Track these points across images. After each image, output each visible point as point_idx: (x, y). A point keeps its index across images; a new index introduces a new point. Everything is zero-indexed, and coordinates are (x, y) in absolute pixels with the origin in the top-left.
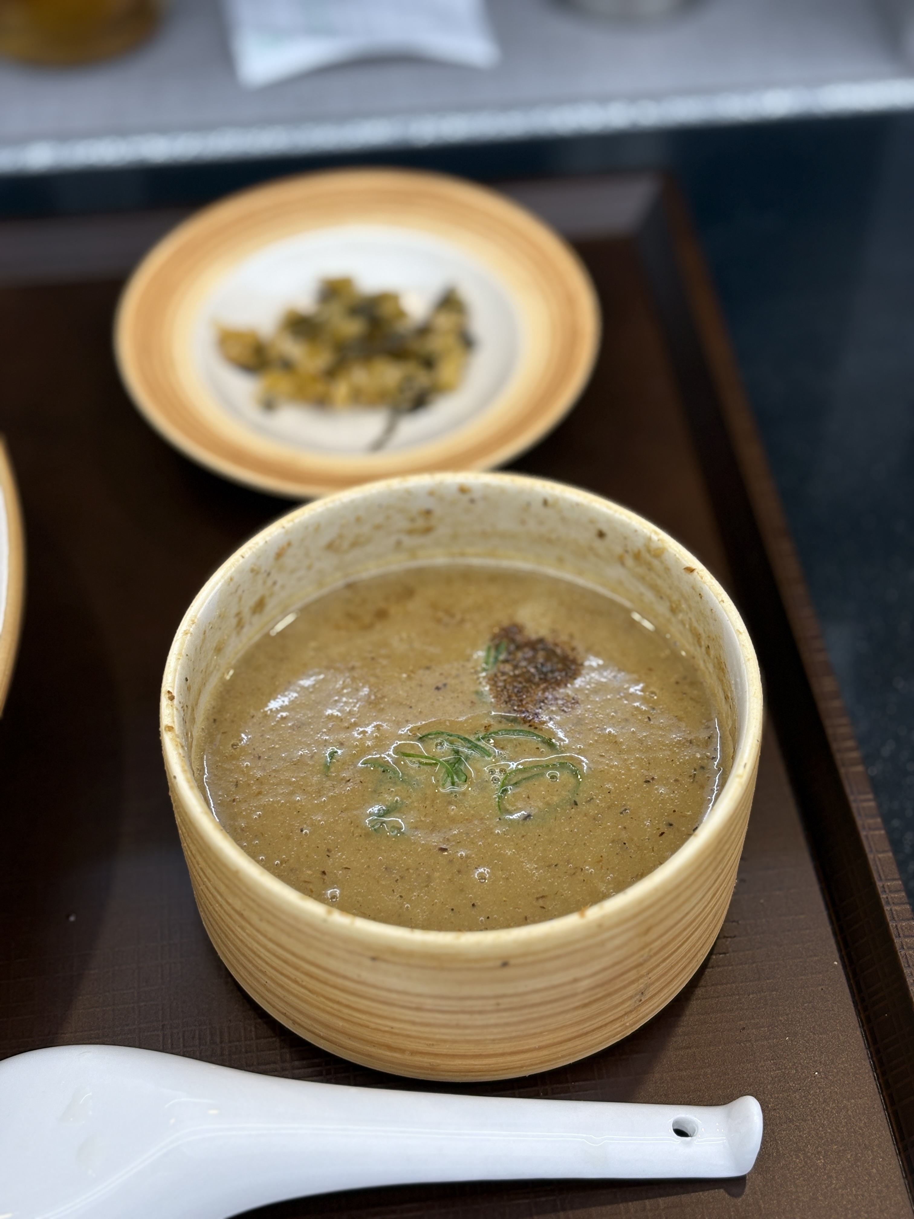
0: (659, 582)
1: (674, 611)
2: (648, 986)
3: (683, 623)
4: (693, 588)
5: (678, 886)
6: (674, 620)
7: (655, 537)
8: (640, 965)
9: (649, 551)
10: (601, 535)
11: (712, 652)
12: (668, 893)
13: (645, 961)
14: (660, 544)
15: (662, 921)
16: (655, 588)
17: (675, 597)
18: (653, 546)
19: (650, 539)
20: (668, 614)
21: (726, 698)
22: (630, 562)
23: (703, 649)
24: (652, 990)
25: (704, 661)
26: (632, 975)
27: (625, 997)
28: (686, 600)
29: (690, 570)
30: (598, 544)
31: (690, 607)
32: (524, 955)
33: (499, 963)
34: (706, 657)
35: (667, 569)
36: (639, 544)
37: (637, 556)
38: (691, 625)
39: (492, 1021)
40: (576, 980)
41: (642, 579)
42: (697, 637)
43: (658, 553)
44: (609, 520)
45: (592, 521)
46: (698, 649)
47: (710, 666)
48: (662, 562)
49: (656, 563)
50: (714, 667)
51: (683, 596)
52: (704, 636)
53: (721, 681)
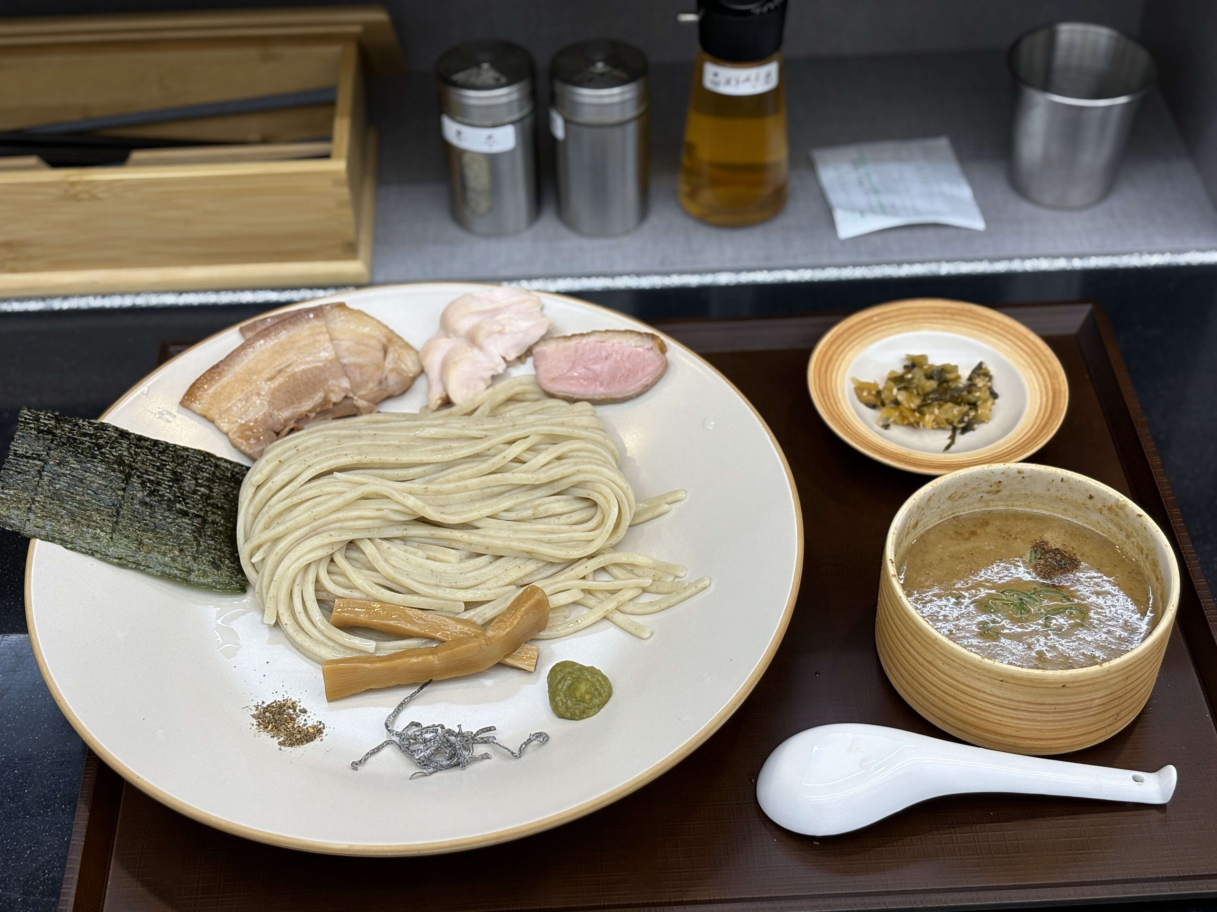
0: (1122, 522)
1: (1128, 537)
2: (1121, 711)
3: (1133, 543)
4: (1141, 525)
5: (1143, 657)
6: (1127, 542)
7: (1121, 499)
8: (1121, 697)
9: (1117, 506)
10: (1091, 497)
11: (1150, 557)
12: (1139, 660)
13: (1123, 695)
14: (1124, 503)
15: (1134, 674)
16: (1118, 525)
17: (1130, 530)
18: (1120, 503)
19: (1118, 500)
20: (1124, 539)
21: (1157, 579)
22: (1105, 511)
23: (1144, 556)
24: (1122, 715)
25: (1144, 562)
26: (1116, 702)
27: (1111, 715)
28: (1136, 531)
29: (1140, 516)
30: (1089, 502)
31: (1138, 535)
32: (1073, 682)
33: (1061, 685)
34: (1146, 560)
35: (1127, 516)
36: (1112, 502)
37: (1110, 509)
38: (1138, 544)
39: (1051, 719)
40: (1093, 700)
41: (1112, 520)
42: (1141, 551)
43: (1123, 507)
44: (1096, 490)
45: (1087, 490)
46: (1141, 556)
47: (1148, 565)
48: (1124, 512)
49: (1121, 512)
50: (1150, 564)
51: (1134, 529)
52: (1145, 549)
53: (1154, 571)
